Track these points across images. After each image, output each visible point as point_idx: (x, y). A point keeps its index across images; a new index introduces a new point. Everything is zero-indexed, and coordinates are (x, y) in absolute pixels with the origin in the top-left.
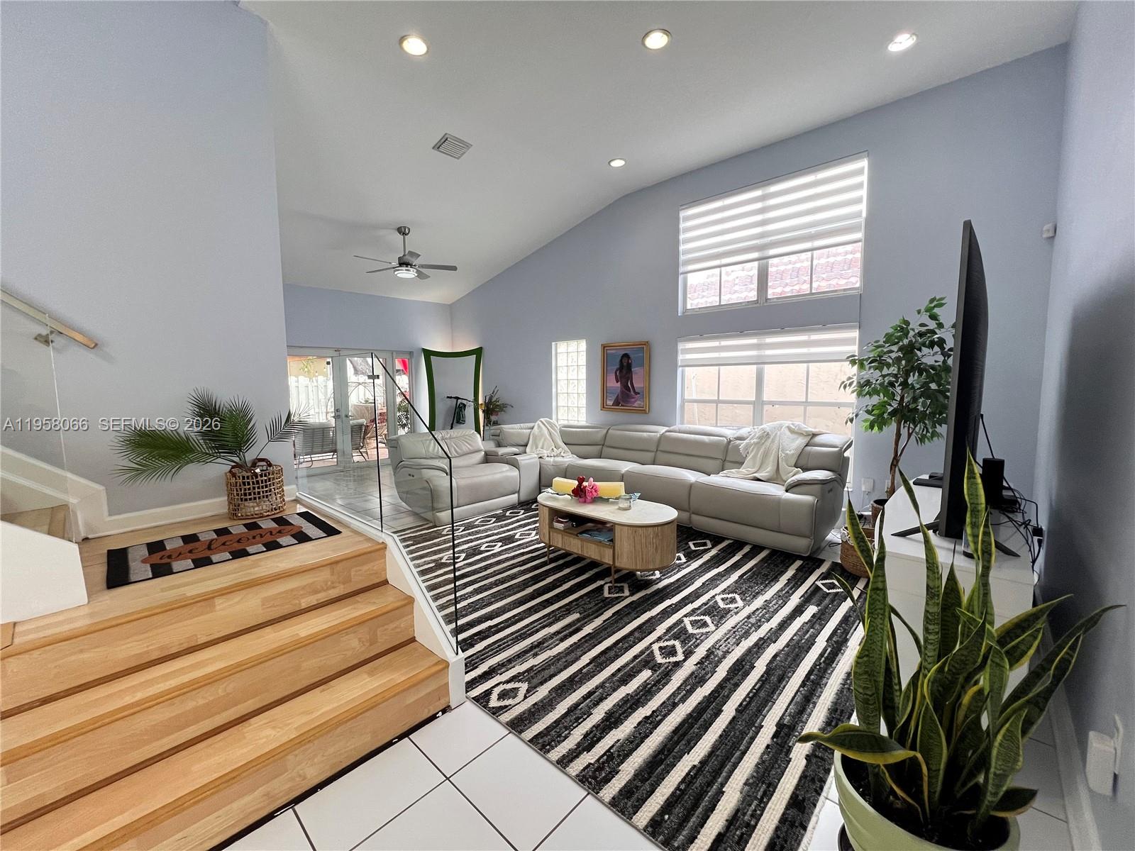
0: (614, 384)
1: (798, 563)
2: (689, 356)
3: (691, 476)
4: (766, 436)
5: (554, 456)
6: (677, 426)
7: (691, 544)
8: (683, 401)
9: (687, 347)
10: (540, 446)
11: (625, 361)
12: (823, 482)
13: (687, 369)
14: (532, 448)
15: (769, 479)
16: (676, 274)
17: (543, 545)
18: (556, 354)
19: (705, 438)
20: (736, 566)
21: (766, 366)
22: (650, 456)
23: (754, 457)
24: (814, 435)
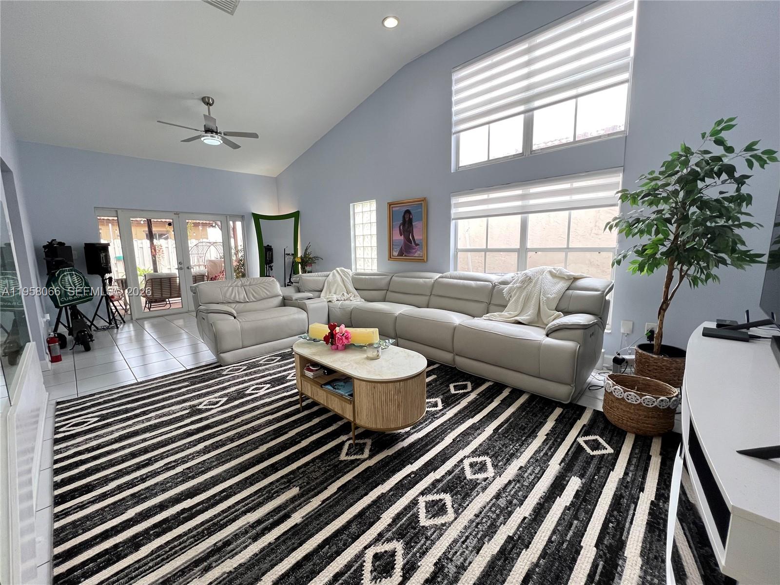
0: (399, 238)
1: (558, 411)
2: (461, 210)
3: (457, 319)
4: (528, 280)
5: (344, 300)
6: (451, 272)
7: (452, 386)
8: (457, 250)
9: (459, 202)
10: (333, 291)
11: (407, 216)
12: (585, 327)
13: (459, 221)
14: (326, 293)
15: (529, 323)
16: (450, 134)
17: (296, 391)
18: (354, 213)
19: (472, 283)
20: (492, 416)
21: (531, 216)
22: (423, 300)
23: (517, 301)
24: (576, 279)
